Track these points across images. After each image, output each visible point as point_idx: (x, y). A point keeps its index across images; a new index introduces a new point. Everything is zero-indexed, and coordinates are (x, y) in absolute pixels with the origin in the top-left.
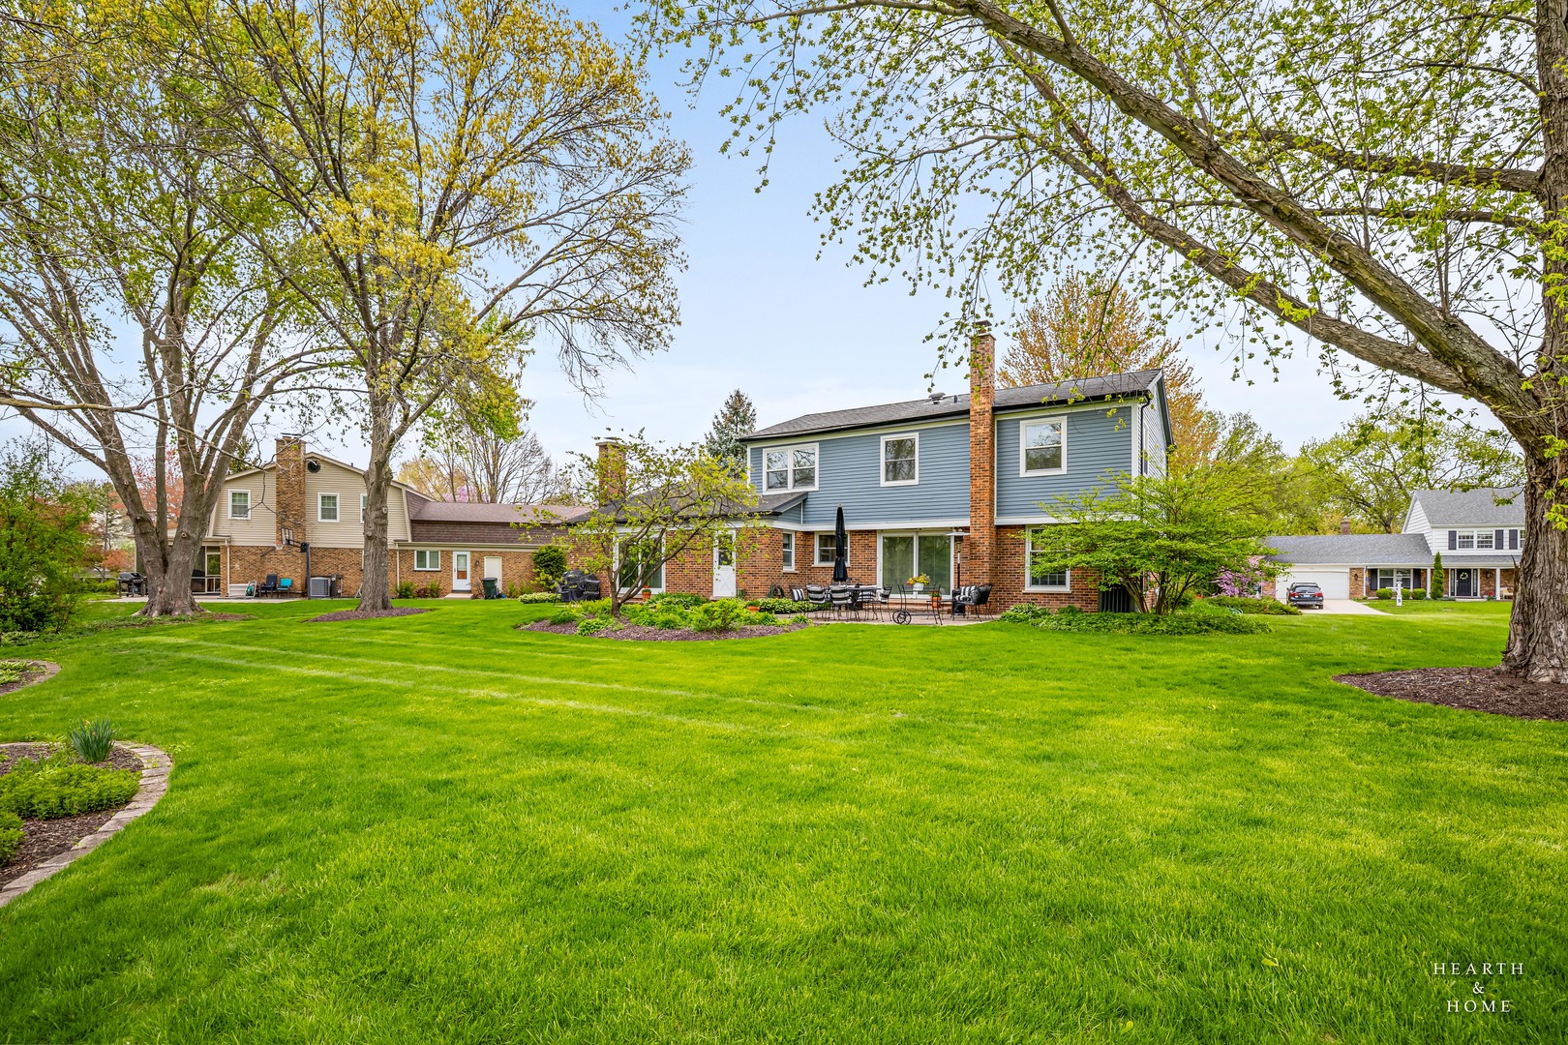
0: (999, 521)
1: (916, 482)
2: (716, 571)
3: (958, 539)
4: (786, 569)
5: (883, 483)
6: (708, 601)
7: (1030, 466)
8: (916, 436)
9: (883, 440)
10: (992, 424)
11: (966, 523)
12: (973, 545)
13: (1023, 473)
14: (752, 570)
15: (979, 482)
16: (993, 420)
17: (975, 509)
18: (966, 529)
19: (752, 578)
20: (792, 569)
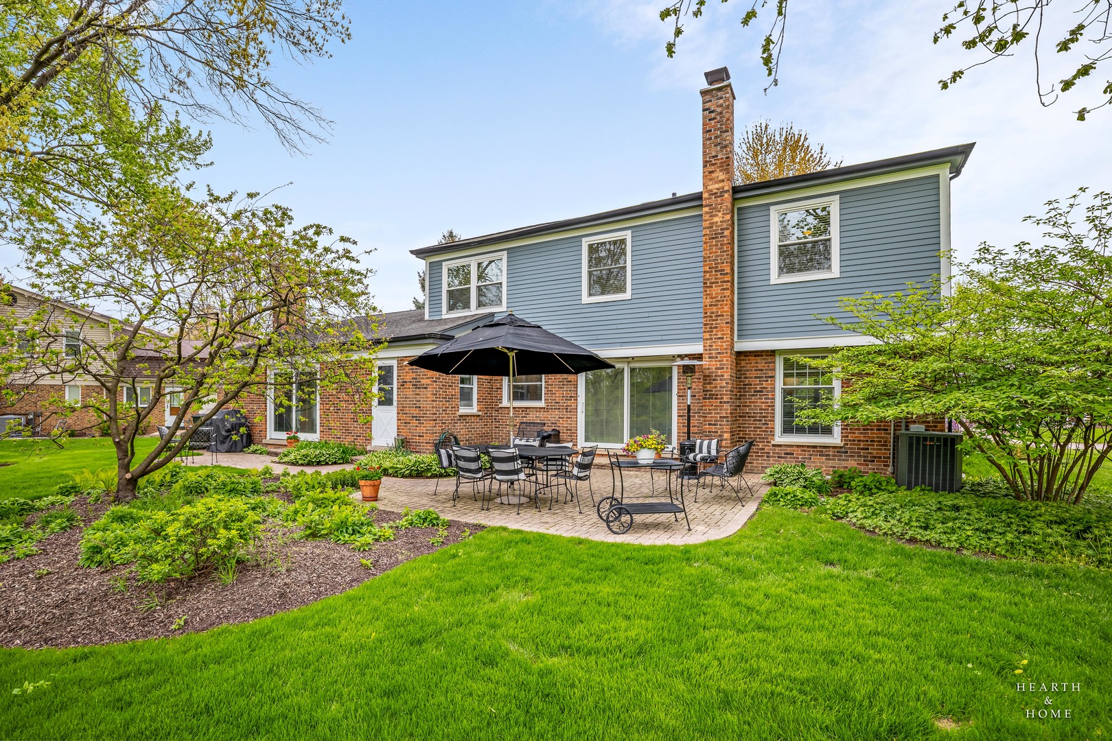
0: (742, 346)
1: (627, 295)
2: (374, 410)
3: (688, 370)
4: (463, 410)
5: (586, 299)
6: (364, 452)
7: (787, 268)
8: (628, 235)
9: (585, 243)
10: (733, 212)
11: (697, 348)
12: (707, 378)
13: (775, 278)
14: (415, 412)
15: (716, 290)
16: (733, 206)
17: (710, 328)
18: (699, 357)
19: (415, 422)
20: (474, 409)
